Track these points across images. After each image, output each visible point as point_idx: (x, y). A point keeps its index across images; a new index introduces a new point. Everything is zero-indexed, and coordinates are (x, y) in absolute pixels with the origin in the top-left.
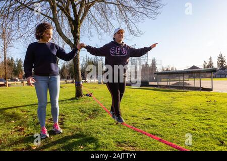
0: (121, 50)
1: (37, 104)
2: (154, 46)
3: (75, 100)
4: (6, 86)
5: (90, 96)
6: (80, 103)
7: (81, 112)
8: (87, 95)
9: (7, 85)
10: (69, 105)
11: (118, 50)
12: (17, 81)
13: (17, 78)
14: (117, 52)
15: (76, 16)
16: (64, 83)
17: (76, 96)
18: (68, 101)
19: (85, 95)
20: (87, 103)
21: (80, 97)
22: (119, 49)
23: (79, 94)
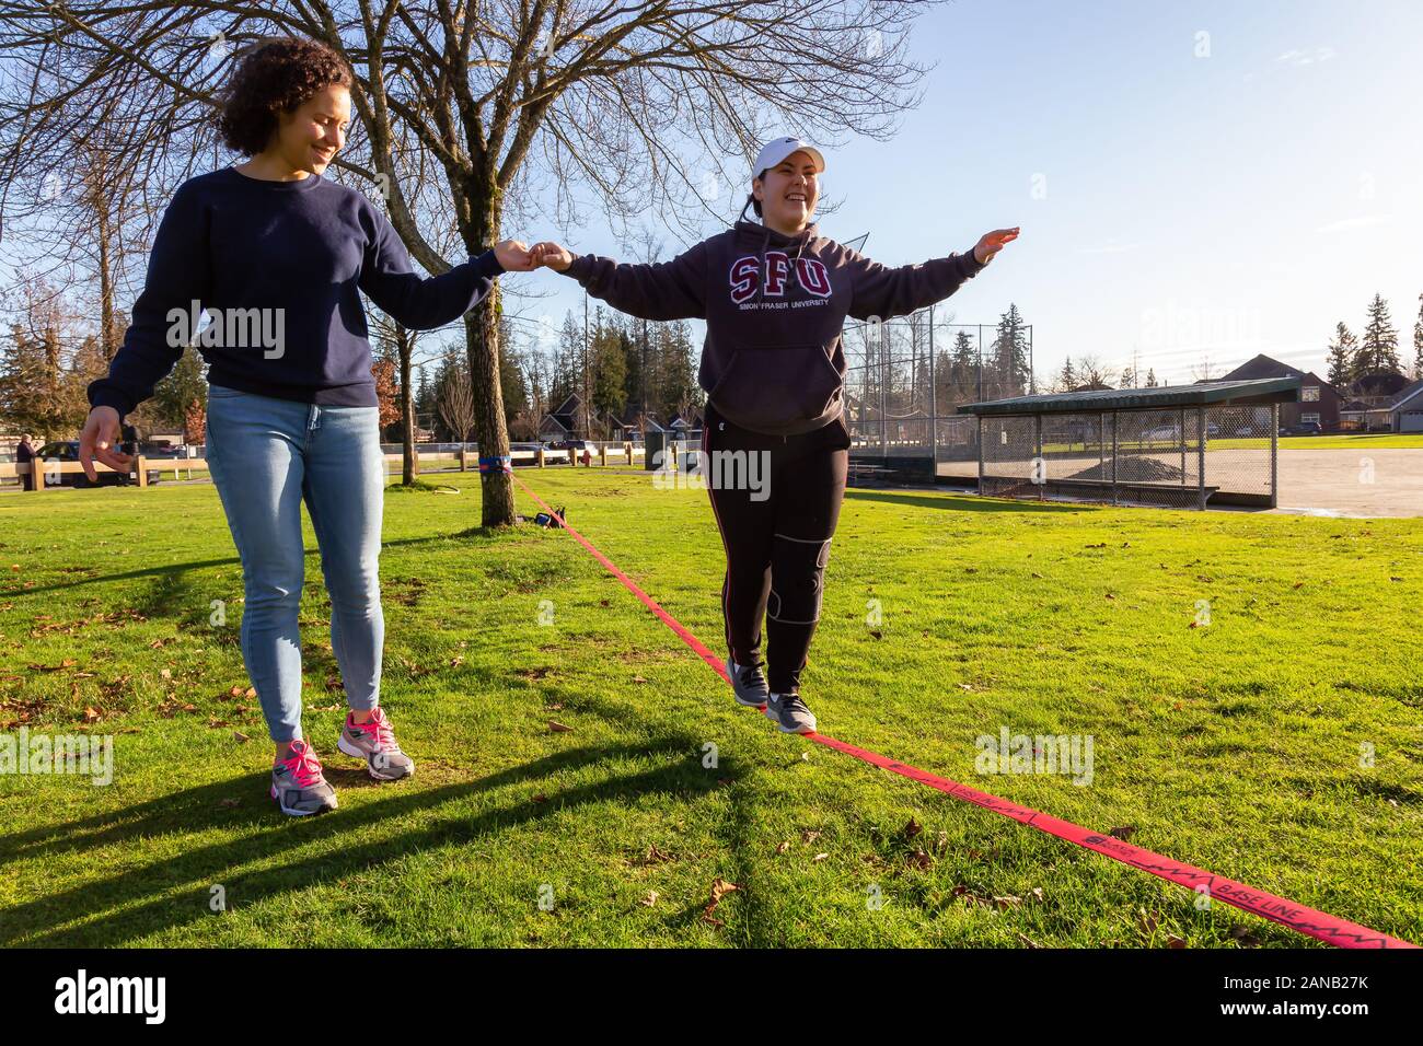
0: (791, 273)
1: (317, 551)
2: (995, 241)
3: (478, 538)
4: (136, 483)
5: (554, 524)
6: (495, 549)
7: (490, 575)
8: (540, 520)
9: (143, 478)
10: (447, 555)
11: (774, 274)
12: (182, 455)
13: (175, 440)
14: (773, 288)
15: (483, 158)
16: (450, 469)
17: (485, 523)
18: (447, 541)
19: (526, 519)
20: (524, 549)
21: (504, 525)
22: (781, 267)
23: (496, 512)
